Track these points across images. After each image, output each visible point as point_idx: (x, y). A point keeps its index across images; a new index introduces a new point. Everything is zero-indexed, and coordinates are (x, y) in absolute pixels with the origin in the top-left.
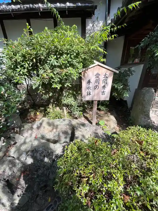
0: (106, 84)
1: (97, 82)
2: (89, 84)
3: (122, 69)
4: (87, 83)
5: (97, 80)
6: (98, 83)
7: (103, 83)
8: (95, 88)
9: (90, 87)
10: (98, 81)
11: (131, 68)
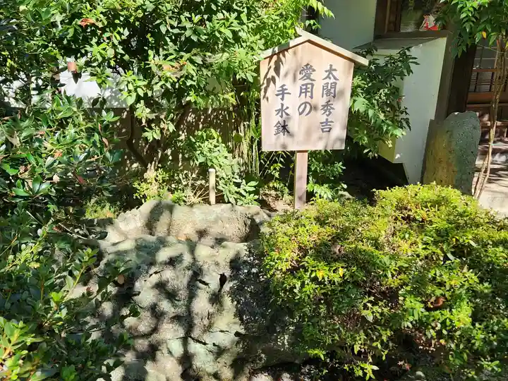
0: (334, 97)
1: (306, 93)
2: (282, 99)
3: (380, 51)
4: (277, 95)
5: (306, 85)
6: (309, 94)
7: (325, 95)
8: (301, 110)
9: (284, 108)
10: (309, 90)
11: (408, 49)
